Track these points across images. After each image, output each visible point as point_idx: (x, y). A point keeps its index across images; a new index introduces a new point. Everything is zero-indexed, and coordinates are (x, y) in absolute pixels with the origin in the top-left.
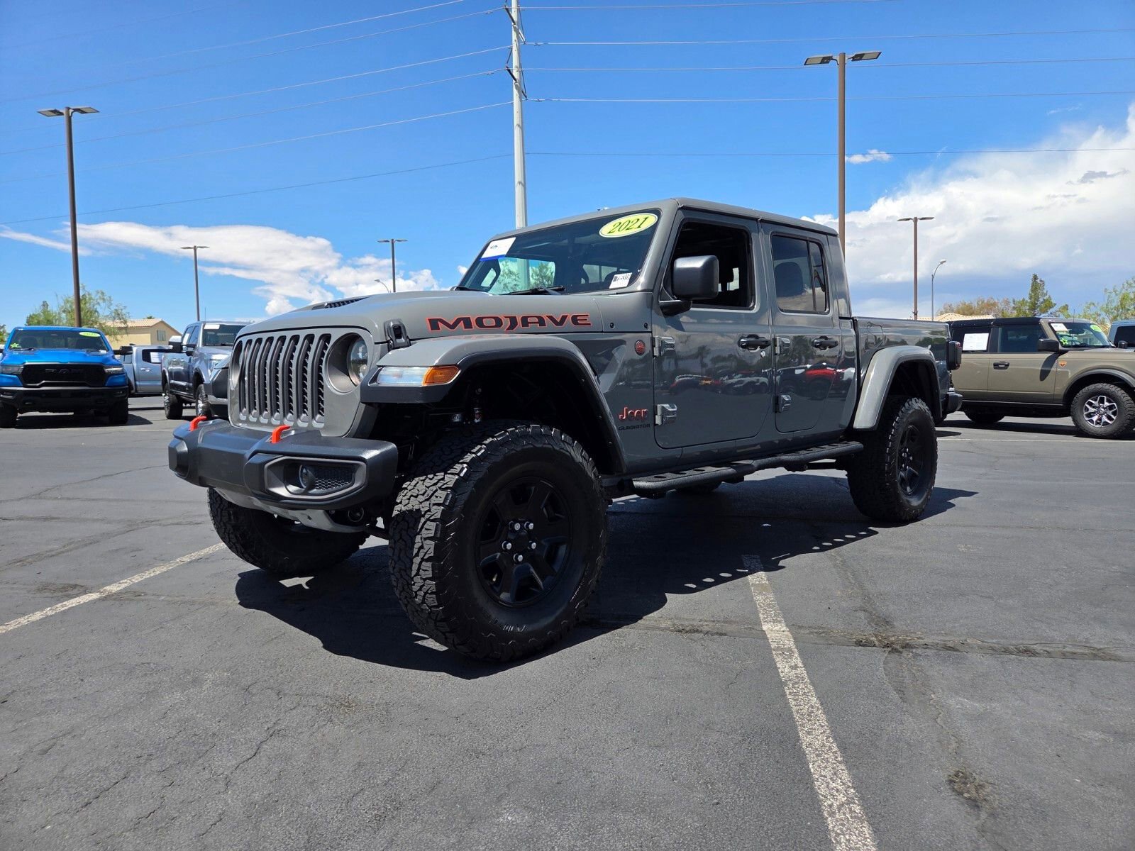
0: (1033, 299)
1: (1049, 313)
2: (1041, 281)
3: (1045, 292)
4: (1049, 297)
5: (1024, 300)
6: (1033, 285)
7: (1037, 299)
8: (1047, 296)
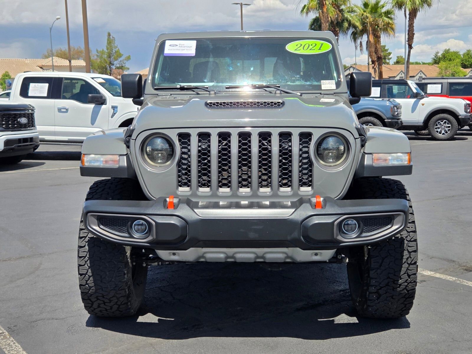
0: (109, 51)
1: (119, 60)
2: (113, 37)
3: (116, 46)
4: (119, 49)
5: (103, 50)
6: (108, 40)
7: (112, 50)
8: (117, 49)
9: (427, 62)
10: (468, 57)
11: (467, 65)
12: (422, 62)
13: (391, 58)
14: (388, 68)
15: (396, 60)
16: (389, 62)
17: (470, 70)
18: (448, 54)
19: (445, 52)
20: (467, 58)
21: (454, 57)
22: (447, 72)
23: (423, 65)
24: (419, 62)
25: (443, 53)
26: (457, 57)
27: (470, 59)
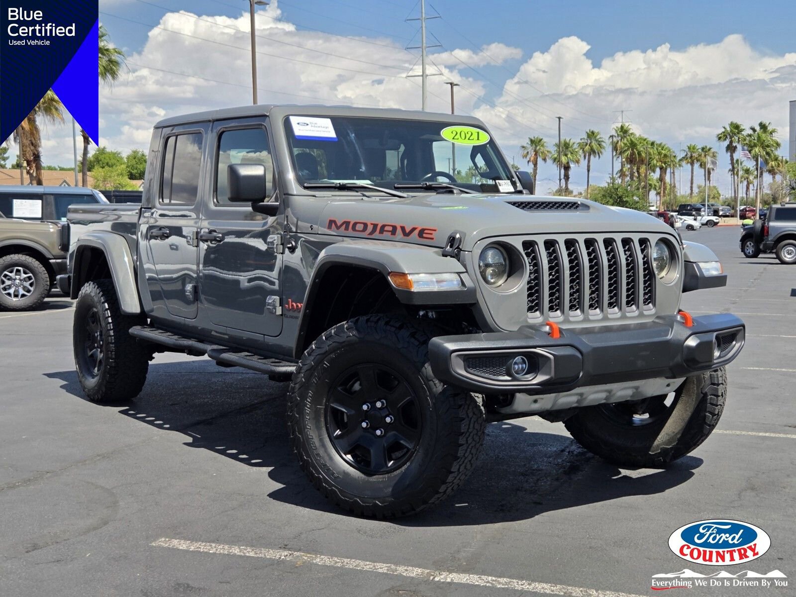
9: (68, 167)
10: (136, 161)
11: (134, 174)
12: (59, 167)
13: (7, 158)
14: (8, 175)
15: (16, 161)
16: (5, 164)
17: (141, 183)
18: (103, 156)
19: (98, 152)
20: (135, 163)
21: (113, 161)
22: (107, 183)
23: (61, 171)
24: (55, 167)
25: (95, 154)
26: (118, 161)
27: (138, 166)
